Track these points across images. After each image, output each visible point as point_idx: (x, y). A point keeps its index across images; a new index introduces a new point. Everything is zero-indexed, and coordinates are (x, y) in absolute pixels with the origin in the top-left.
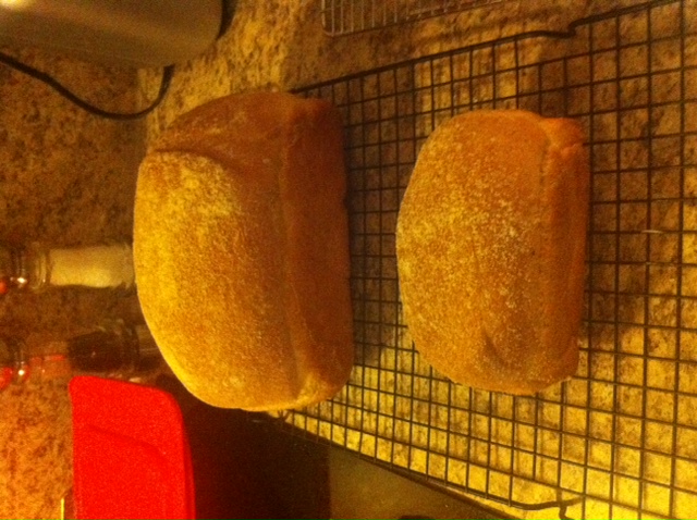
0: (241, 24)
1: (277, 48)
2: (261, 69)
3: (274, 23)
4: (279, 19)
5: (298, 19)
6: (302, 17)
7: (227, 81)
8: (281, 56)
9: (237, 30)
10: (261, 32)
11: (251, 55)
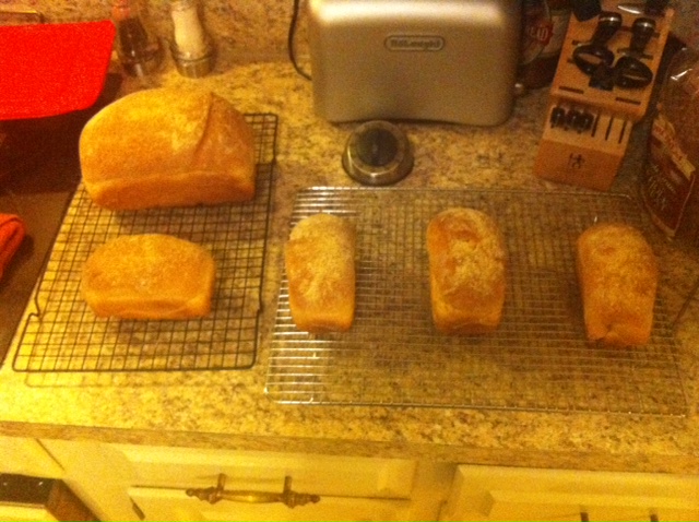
0: (331, 134)
1: (308, 159)
2: (300, 148)
3: (323, 156)
4: (323, 160)
5: (320, 171)
6: (320, 174)
7: (299, 124)
8: (302, 161)
9: (327, 131)
10: (321, 148)
11: (309, 141)
